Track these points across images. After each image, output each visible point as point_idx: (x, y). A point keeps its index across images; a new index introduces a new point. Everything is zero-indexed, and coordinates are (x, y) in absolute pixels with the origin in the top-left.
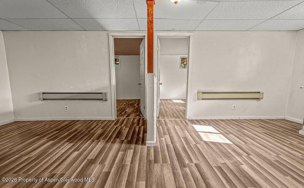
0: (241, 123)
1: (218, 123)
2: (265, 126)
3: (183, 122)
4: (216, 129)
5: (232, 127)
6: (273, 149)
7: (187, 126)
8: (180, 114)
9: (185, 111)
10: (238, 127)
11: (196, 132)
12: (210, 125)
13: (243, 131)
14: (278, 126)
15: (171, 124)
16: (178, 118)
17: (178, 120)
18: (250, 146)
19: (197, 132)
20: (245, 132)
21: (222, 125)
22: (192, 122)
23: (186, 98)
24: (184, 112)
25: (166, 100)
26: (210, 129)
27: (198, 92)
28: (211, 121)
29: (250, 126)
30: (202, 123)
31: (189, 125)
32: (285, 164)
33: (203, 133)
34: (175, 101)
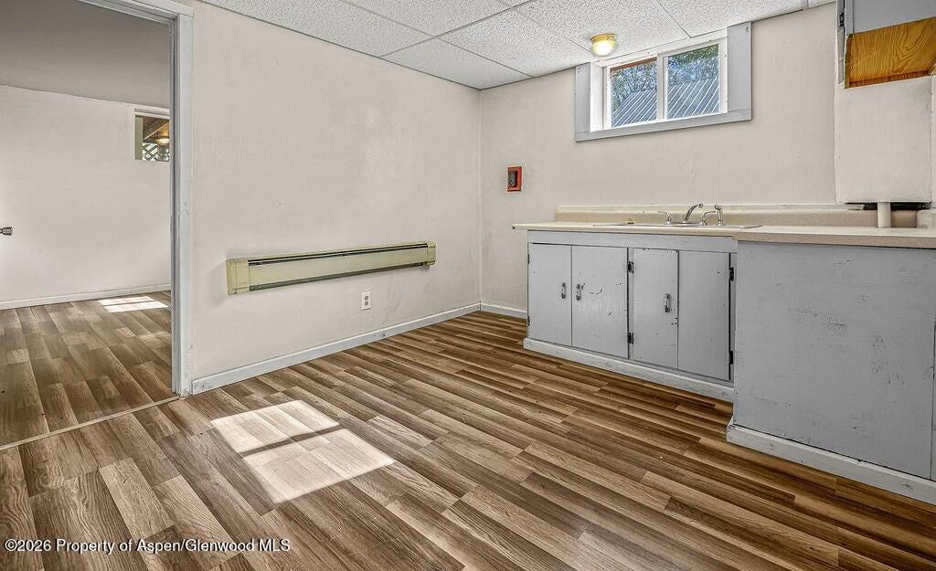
0: (392, 352)
1: (324, 376)
2: (454, 345)
3: (161, 418)
4: (322, 410)
5: (374, 381)
6: (503, 428)
7: (180, 442)
8: (138, 375)
9: (167, 349)
10: (389, 372)
11: (233, 462)
12: (293, 396)
13: (409, 386)
14: (478, 337)
15: (73, 457)
16: (129, 398)
17: (126, 415)
18: (449, 446)
19: (240, 456)
20: (413, 388)
21: (338, 382)
22: (211, 403)
23: (168, 286)
24: (163, 357)
25: (60, 307)
26: (297, 414)
27: (231, 262)
28: (298, 376)
29: (423, 359)
30: (258, 396)
31: (194, 426)
32: (551, 478)
33: (270, 452)
34: (114, 307)
